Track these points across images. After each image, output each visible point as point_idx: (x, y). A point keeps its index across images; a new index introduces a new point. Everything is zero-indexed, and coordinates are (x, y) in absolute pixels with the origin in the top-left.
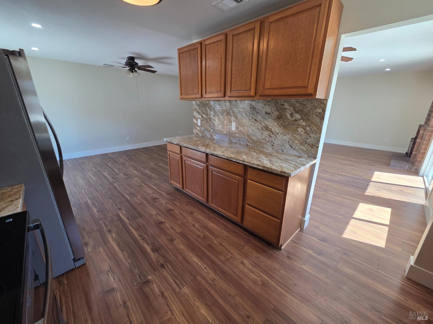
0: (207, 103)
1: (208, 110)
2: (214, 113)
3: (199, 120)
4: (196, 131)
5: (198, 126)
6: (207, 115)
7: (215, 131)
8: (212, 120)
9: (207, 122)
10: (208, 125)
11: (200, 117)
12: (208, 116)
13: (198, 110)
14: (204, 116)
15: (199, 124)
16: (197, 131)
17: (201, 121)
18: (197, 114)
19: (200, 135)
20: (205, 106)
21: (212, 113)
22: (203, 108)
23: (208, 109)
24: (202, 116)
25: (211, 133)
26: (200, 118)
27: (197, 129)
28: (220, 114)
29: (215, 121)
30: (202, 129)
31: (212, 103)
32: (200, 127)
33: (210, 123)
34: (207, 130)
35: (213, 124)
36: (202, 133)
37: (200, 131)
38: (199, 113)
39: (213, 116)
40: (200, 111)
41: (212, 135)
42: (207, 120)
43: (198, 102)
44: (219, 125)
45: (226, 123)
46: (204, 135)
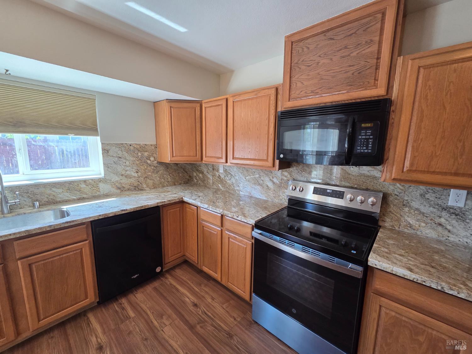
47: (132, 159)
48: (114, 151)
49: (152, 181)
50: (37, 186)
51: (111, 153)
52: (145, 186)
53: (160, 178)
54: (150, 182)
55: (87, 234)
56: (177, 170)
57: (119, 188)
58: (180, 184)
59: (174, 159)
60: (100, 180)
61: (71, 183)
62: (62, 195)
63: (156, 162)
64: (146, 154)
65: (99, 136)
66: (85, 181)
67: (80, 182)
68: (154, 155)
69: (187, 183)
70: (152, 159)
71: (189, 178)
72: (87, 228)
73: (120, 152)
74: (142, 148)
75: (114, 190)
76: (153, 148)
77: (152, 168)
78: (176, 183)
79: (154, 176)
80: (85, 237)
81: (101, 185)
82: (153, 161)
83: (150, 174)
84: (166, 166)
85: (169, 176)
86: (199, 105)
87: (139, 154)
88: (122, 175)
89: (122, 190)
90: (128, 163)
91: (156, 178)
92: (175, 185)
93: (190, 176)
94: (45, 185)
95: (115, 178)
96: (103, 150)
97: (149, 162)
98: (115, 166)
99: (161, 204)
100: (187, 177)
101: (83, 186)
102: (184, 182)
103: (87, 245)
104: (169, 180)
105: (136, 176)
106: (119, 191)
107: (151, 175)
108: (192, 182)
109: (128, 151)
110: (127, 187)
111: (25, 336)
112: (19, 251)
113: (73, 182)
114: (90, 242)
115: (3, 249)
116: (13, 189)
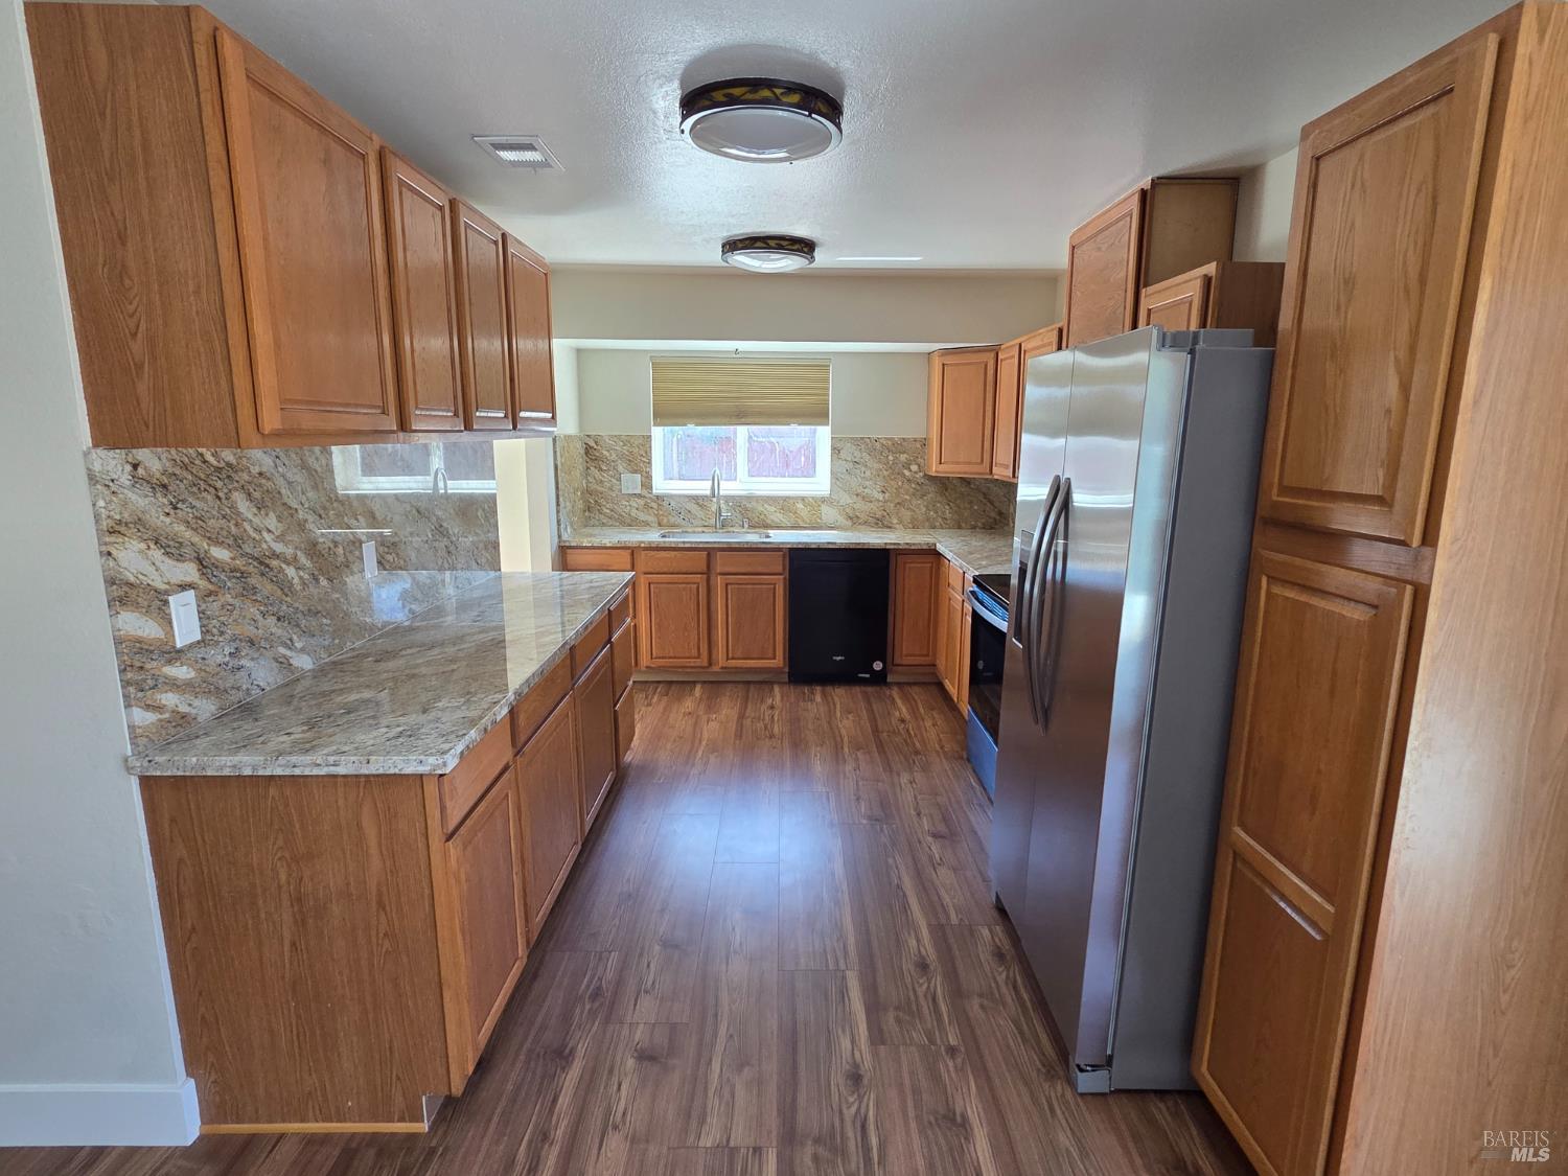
0: (229, 465)
1: (243, 506)
2: (280, 519)
3: (182, 604)
4: (159, 708)
5: (174, 655)
6: (236, 542)
7: (298, 626)
8: (274, 563)
9: (248, 592)
10: (253, 611)
11: (189, 572)
12: (247, 549)
13: (158, 519)
14: (221, 554)
15: (187, 632)
16: (169, 699)
17: (204, 597)
18: (157, 554)
19: (205, 708)
20: (219, 484)
21: (272, 521)
22: (204, 505)
23: (239, 499)
24: (202, 562)
25: (282, 650)
26: (184, 587)
27: (175, 685)
28: (311, 518)
29: (293, 561)
30: (217, 656)
31: (260, 458)
32: (201, 652)
33: (266, 588)
34: (252, 643)
35: (285, 587)
36: (219, 692)
37: (204, 686)
38: (172, 549)
39: (280, 538)
40: (180, 528)
41: (284, 664)
42: (244, 575)
43: (153, 460)
44: (317, 580)
45: (341, 559)
46: (235, 696)
47: (876, 466)
48: (849, 451)
49: (909, 513)
50: (749, 498)
51: (843, 455)
52: (895, 521)
53: (927, 507)
54: (907, 515)
55: (784, 569)
56: (969, 495)
57: (851, 518)
58: (974, 528)
59: (942, 468)
60: (823, 500)
61: (786, 499)
62: (776, 516)
63: (921, 474)
64: (903, 457)
65: (828, 424)
66: (803, 499)
67: (796, 498)
68: (920, 460)
69: (992, 528)
70: (914, 468)
71: (998, 518)
72: (784, 556)
73: (857, 454)
74: (897, 446)
75: (842, 520)
76: (919, 446)
77: (913, 486)
78: (963, 525)
79: (914, 502)
80: (779, 569)
81: (825, 509)
82: (916, 473)
83: (908, 497)
84: (942, 483)
85: (947, 507)
86: (993, 355)
87: (891, 458)
88: (857, 495)
89: (854, 520)
90: (868, 473)
91: (920, 507)
92: (960, 527)
93: (1000, 513)
94: (756, 499)
95: (846, 499)
96: (834, 449)
97: (907, 473)
98: (848, 477)
99: (892, 547)
100: (993, 514)
101: (800, 506)
102: (983, 524)
103: (782, 581)
104: (948, 515)
105: (881, 499)
106: (849, 523)
107: (910, 501)
108: (1006, 528)
109: (871, 451)
110: (863, 517)
111: (715, 669)
112: (720, 564)
113: (789, 498)
114: (785, 579)
115: (709, 555)
116: (728, 499)
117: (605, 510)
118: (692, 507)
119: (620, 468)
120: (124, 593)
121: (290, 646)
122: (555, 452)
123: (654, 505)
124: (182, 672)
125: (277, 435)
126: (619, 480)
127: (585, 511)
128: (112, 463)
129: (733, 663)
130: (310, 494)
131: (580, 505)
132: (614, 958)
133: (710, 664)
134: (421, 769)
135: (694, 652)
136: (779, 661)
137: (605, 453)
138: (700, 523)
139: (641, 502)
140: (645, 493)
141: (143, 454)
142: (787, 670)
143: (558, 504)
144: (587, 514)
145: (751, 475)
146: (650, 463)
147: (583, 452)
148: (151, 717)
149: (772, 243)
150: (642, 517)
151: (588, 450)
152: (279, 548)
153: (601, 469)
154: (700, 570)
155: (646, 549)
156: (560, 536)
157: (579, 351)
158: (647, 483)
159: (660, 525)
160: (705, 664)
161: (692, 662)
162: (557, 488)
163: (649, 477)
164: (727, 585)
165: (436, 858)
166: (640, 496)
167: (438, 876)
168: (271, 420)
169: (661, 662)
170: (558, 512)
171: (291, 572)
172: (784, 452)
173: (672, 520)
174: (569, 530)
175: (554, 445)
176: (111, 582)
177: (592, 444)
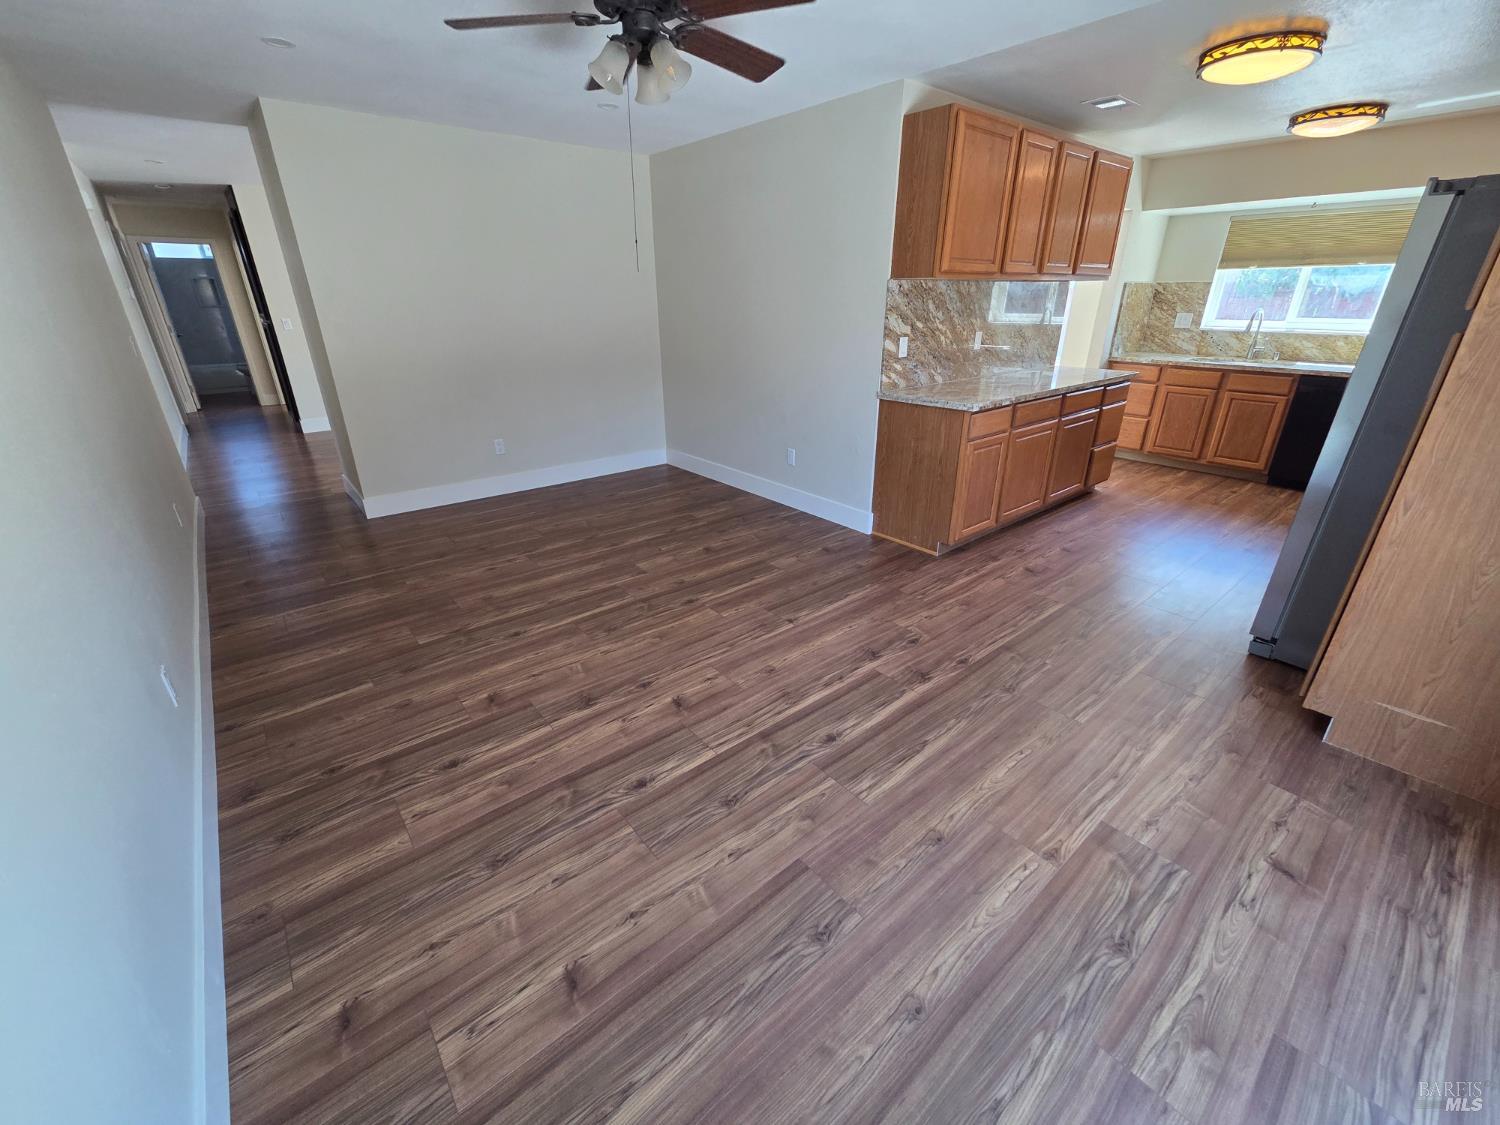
0: (930, 288)
1: (931, 306)
2: (943, 314)
3: (904, 342)
4: (890, 378)
5: (898, 360)
6: (926, 320)
7: (940, 362)
8: (938, 333)
9: (926, 343)
10: (926, 351)
11: (907, 329)
12: (929, 324)
13: (903, 307)
14: (920, 325)
15: (903, 353)
16: (893, 376)
17: (911, 341)
18: (900, 321)
19: (903, 383)
20: (925, 296)
21: (940, 315)
22: (918, 304)
23: (930, 302)
24: (913, 326)
25: (932, 371)
26: (906, 335)
27: (895, 371)
28: (956, 315)
29: (944, 334)
30: (910, 365)
31: (942, 286)
32: (905, 362)
33: (932, 343)
34: (922, 364)
35: (939, 343)
36: (907, 379)
37: (903, 375)
38: (904, 318)
39: (941, 323)
40: (909, 312)
41: (932, 377)
42: (925, 335)
43: (906, 284)
44: (952, 344)
45: (965, 337)
46: (912, 383)
50: (1288, 335)
55: (1290, 392)
61: (1326, 337)
62: (1310, 349)
66: (1346, 337)
67: (1340, 337)
72: (1293, 381)
80: (1287, 390)
94: (1297, 336)
101: (1341, 343)
103: (1284, 402)
111: (1203, 462)
112: (1232, 383)
113: (1331, 336)
114: (1288, 400)
115: (1223, 376)
116: (1266, 334)
117: (1156, 340)
118: (1233, 342)
119: (1178, 309)
120: (889, 333)
121: (935, 370)
122: (1123, 294)
123: (1199, 338)
124: (898, 367)
125: (946, 272)
126: (1175, 317)
127: (1140, 340)
128: (894, 284)
129: (1218, 460)
130: (958, 304)
131: (1137, 334)
132: (1036, 546)
133: (1199, 457)
134: (965, 409)
135: (1189, 447)
136: (1260, 465)
137: (1170, 297)
138: (1235, 353)
139: (1188, 335)
140: (1193, 328)
141: (903, 282)
142: (1266, 473)
143: (1116, 332)
144: (1142, 343)
145: (1299, 315)
146: (1205, 305)
147: (1151, 295)
148: (888, 380)
149: (1332, 113)
150: (1185, 346)
151: (1157, 294)
152: (940, 326)
153: (1162, 309)
154: (1211, 386)
155: (1172, 367)
156: (1111, 354)
157: (1171, 218)
158: (1196, 322)
159: (1198, 354)
160: (1195, 457)
161: (1186, 454)
162: (1118, 320)
163: (1200, 315)
164: (1232, 399)
165: (962, 447)
166: (1189, 330)
167: (962, 454)
168: (945, 267)
169: (1158, 449)
170: (1114, 336)
171: (942, 338)
172: (1343, 296)
173: (1210, 350)
174: (1120, 350)
175: (1124, 290)
176: (886, 328)
177: (1161, 289)
